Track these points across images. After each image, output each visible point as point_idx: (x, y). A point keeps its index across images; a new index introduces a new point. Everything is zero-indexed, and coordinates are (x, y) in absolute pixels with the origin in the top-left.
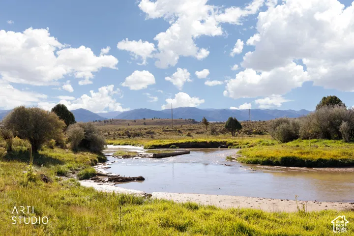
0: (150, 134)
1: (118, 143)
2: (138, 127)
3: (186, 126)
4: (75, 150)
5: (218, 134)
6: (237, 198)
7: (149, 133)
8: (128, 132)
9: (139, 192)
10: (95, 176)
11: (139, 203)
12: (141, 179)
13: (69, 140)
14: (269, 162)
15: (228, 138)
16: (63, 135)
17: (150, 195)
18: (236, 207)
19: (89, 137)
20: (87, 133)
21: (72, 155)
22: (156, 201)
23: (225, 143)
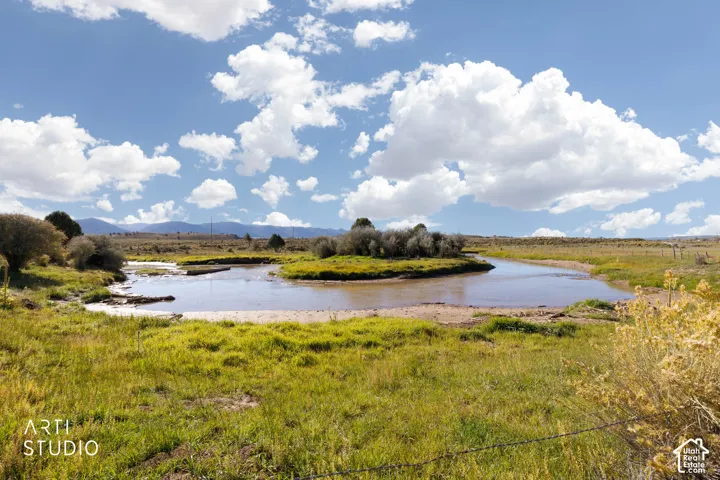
0: (185, 250)
1: (143, 258)
2: (170, 241)
3: (227, 242)
4: (80, 267)
5: (260, 250)
6: (276, 312)
7: (184, 248)
8: (156, 247)
9: (166, 313)
10: (108, 298)
11: (165, 325)
12: (170, 299)
13: (72, 256)
14: (309, 277)
15: (271, 254)
16: (62, 249)
17: (181, 316)
18: (273, 321)
19: (101, 253)
20: (99, 248)
21: (76, 273)
22: (187, 322)
23: (268, 259)
